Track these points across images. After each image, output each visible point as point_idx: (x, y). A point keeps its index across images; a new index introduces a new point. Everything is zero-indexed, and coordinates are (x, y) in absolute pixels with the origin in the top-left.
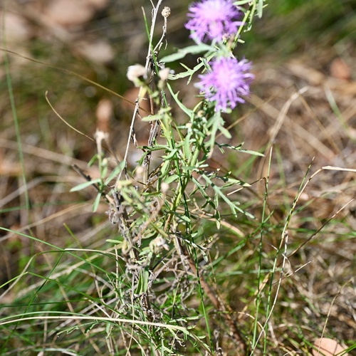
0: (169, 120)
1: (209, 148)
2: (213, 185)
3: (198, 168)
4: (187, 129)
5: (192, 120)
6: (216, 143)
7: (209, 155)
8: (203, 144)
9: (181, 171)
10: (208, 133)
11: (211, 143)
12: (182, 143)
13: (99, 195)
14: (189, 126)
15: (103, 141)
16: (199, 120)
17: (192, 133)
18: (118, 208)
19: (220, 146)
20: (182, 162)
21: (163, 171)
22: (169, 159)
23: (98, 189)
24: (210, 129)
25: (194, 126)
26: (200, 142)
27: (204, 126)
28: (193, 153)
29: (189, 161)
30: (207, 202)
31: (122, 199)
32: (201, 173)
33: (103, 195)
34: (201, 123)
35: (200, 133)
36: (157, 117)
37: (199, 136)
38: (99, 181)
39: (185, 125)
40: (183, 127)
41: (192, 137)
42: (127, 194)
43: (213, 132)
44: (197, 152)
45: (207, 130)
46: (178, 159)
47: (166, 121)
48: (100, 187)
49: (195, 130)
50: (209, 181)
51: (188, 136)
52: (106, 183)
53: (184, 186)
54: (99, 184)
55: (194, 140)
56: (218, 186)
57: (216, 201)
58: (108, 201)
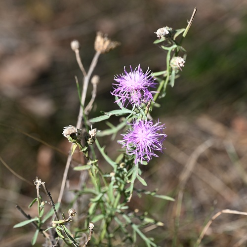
0: (96, 170)
1: (129, 193)
2: (132, 224)
3: (120, 209)
4: (111, 177)
5: (115, 170)
6: (134, 189)
7: (129, 199)
8: (124, 190)
9: (105, 211)
10: (128, 182)
11: (131, 189)
12: (106, 188)
13: (38, 231)
14: (112, 175)
15: (41, 186)
16: (121, 170)
17: (115, 181)
18: (53, 242)
19: (138, 192)
20: (107, 204)
21: (91, 211)
22: (96, 202)
23: (37, 226)
24: (130, 178)
25: (117, 175)
26: (122, 188)
27: (125, 175)
28: (116, 197)
29: (112, 204)
30: (127, 238)
31: (56, 235)
32: (122, 213)
33: (41, 231)
34: (123, 173)
35: (122, 181)
36: (87, 167)
37: (121, 183)
38: (38, 219)
39: (109, 174)
40: (107, 176)
41: (116, 183)
42: (61, 231)
43: (132, 181)
44: (119, 196)
45: (127, 179)
46: (102, 202)
47: (94, 170)
48: (38, 225)
49: (118, 178)
50: (129, 220)
51: (112, 183)
52: (43, 221)
53: (108, 224)
54: (37, 221)
55: (116, 187)
56: (136, 224)
57: (135, 237)
58: (45, 236)
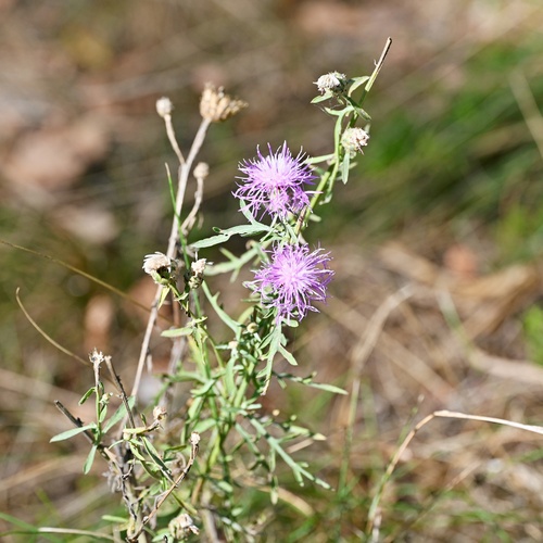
0: (203, 337)
1: (263, 379)
2: (267, 436)
3: (246, 410)
4: (230, 350)
5: (238, 337)
6: (273, 373)
7: (263, 390)
8: (254, 375)
9: (218, 413)
10: (263, 358)
11: (267, 372)
12: (221, 370)
13: (95, 448)
14: (233, 345)
15: (103, 364)
16: (249, 337)
17: (237, 357)
18: (122, 469)
19: (280, 378)
20: (221, 400)
21: (192, 413)
22: (202, 395)
23: (93, 439)
24: (265, 351)
25: (241, 346)
26: (250, 370)
27: (257, 345)
28: (238, 387)
29: (231, 399)
30: (258, 463)
31: (129, 455)
32: (250, 417)
33: (101, 447)
34: (252, 341)
35: (250, 356)
36: (186, 331)
37: (247, 360)
38: (95, 426)
39: (227, 343)
40: (224, 347)
41: (239, 362)
42: (138, 447)
43: (270, 356)
44: (244, 385)
45: (261, 353)
46: (214, 395)
47: (199, 337)
48: (96, 436)
49: (242, 352)
50: (262, 431)
51: (232, 361)
52: (105, 431)
53: (223, 437)
54: (94, 430)
55: (240, 367)
56: (276, 437)
57: (272, 461)
58: (108, 458)
